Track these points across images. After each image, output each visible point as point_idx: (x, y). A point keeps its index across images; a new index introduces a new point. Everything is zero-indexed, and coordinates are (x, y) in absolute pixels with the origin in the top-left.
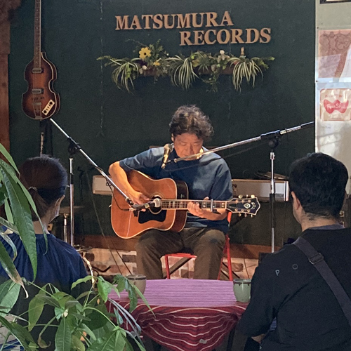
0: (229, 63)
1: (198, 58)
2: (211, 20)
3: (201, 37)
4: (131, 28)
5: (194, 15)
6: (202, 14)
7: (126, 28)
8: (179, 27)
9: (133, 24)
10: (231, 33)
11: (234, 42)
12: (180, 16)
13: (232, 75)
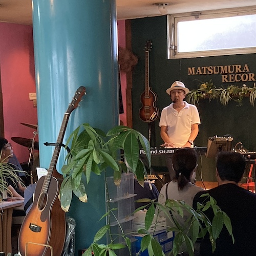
0: (248, 91)
1: (232, 88)
2: (238, 69)
3: (233, 78)
4: (197, 74)
5: (229, 67)
6: (233, 66)
7: (194, 74)
8: (221, 73)
9: (198, 71)
10: (248, 75)
11: (250, 80)
12: (222, 67)
13: (249, 97)
